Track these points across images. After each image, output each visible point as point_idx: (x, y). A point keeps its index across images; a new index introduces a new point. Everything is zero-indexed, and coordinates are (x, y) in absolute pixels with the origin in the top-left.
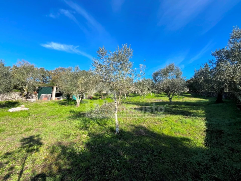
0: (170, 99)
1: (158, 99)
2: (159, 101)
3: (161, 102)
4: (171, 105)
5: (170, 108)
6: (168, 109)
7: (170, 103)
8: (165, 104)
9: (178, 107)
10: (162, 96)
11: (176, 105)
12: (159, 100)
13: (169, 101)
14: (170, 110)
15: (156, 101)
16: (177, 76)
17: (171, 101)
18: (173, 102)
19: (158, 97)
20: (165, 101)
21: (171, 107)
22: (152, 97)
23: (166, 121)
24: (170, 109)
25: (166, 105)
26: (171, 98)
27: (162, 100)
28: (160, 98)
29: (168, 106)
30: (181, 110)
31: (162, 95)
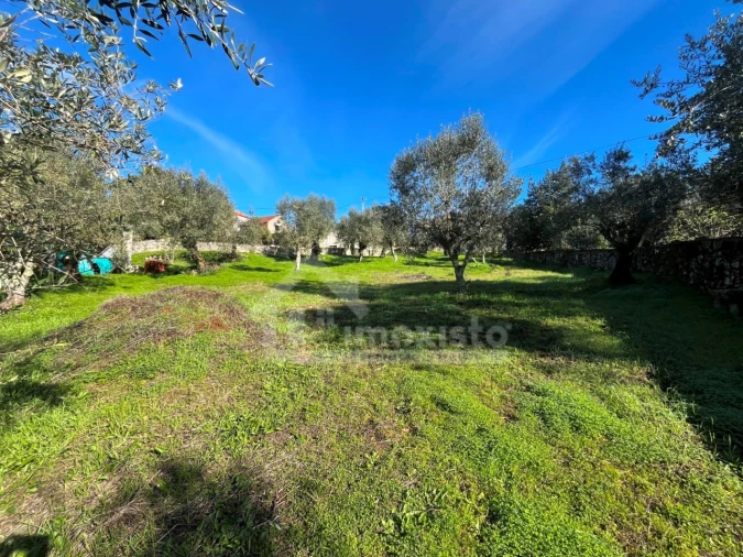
0: (459, 270)
1: (415, 273)
2: (417, 281)
3: (424, 283)
4: (461, 296)
5: (458, 308)
6: (449, 312)
7: (459, 285)
8: (438, 292)
9: (488, 304)
10: (427, 265)
11: (479, 293)
12: (418, 276)
13: (454, 278)
14: (457, 318)
15: (408, 281)
16: (491, 173)
17: (460, 278)
18: (469, 282)
19: (416, 267)
20: (439, 280)
21: (461, 304)
22: (397, 265)
23: (443, 405)
24: (458, 313)
25: (442, 293)
26: (461, 263)
27: (429, 275)
28: (421, 269)
29: (451, 300)
30: (507, 316)
31: (429, 261)
